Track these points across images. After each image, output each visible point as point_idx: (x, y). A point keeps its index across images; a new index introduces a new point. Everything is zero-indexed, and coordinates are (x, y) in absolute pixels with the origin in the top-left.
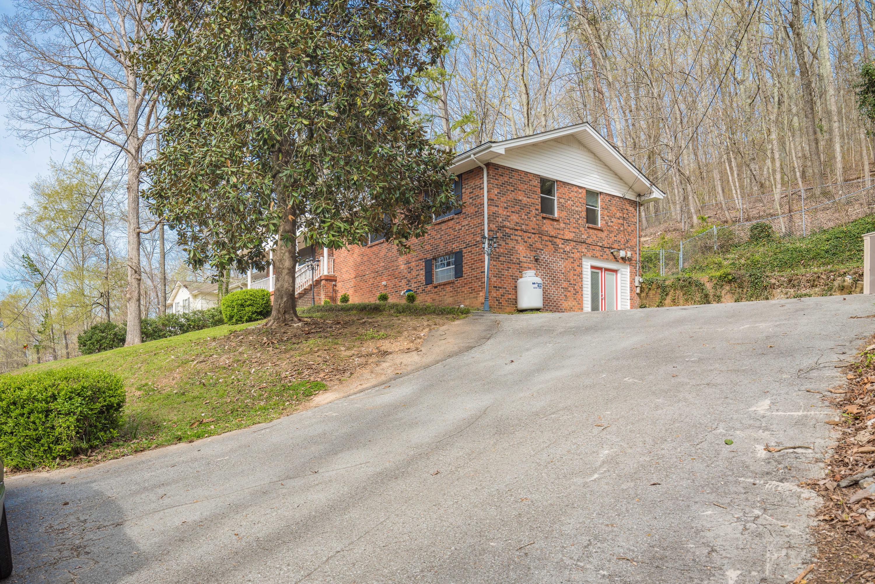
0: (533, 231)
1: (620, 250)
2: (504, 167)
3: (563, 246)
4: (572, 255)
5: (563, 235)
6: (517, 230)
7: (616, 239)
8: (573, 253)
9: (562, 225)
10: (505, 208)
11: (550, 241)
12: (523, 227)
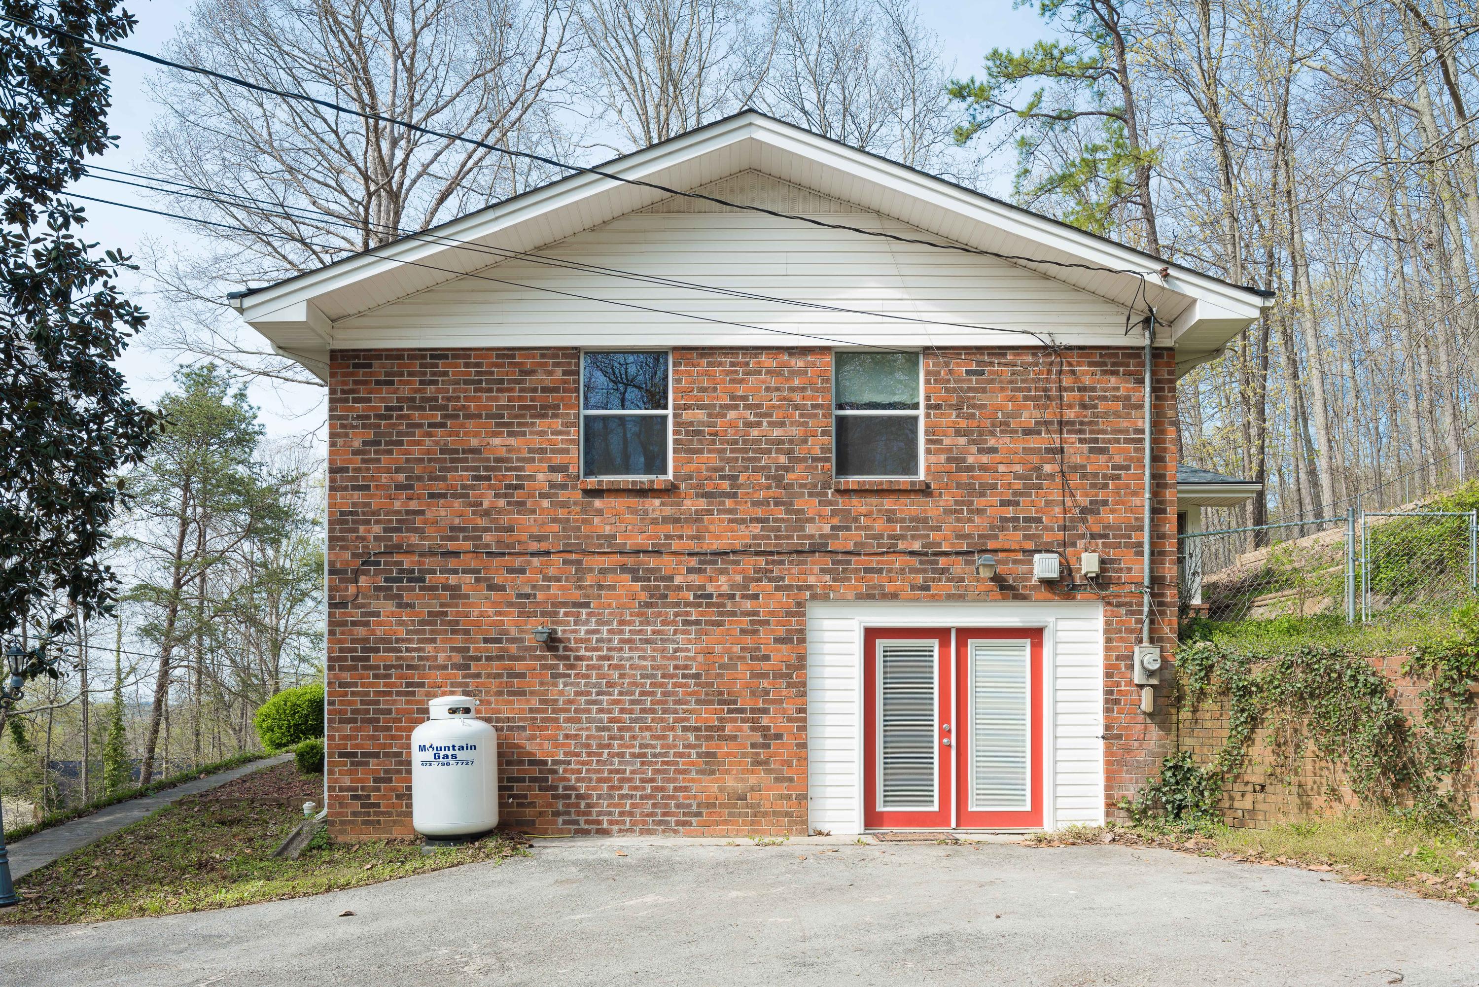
0: (534, 546)
1: (1031, 552)
3: (694, 578)
4: (748, 605)
5: (698, 538)
6: (456, 554)
7: (1010, 511)
8: (756, 597)
9: (692, 504)
10: (399, 487)
11: (624, 569)
12: (487, 538)
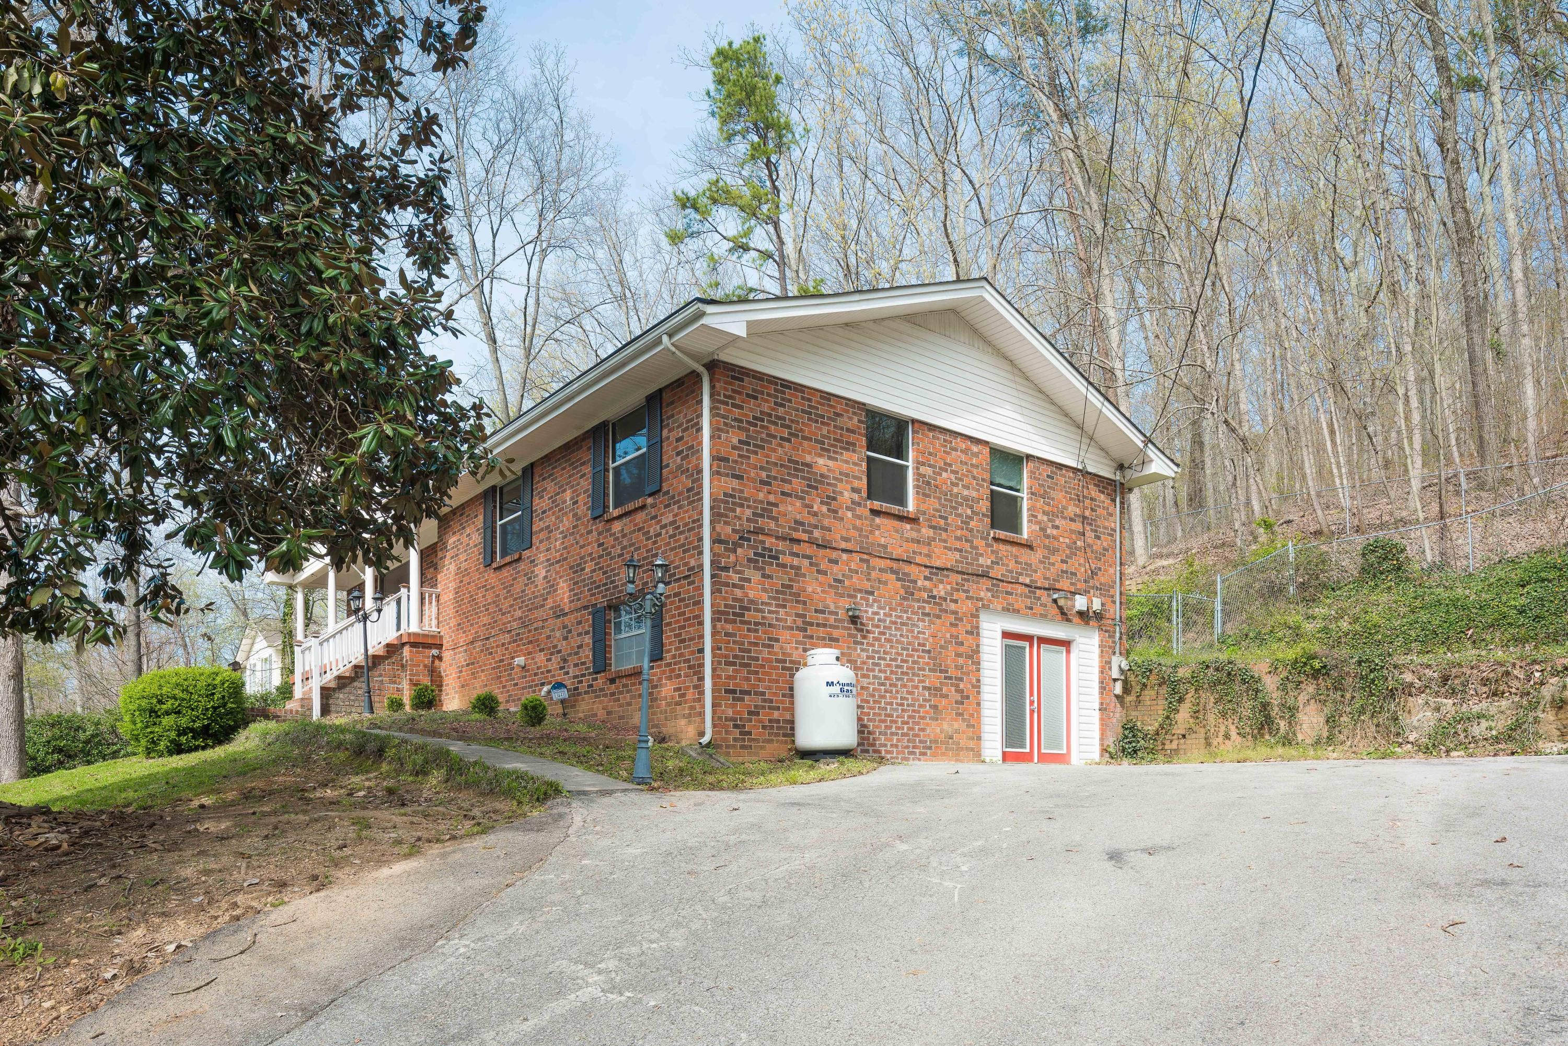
0: (844, 545)
1: (1074, 593)
2: (759, 376)
3: (927, 583)
4: (953, 606)
5: (928, 556)
6: (798, 541)
7: (1064, 567)
8: (956, 601)
9: (926, 532)
10: (762, 482)
11: (893, 571)
12: (817, 534)
